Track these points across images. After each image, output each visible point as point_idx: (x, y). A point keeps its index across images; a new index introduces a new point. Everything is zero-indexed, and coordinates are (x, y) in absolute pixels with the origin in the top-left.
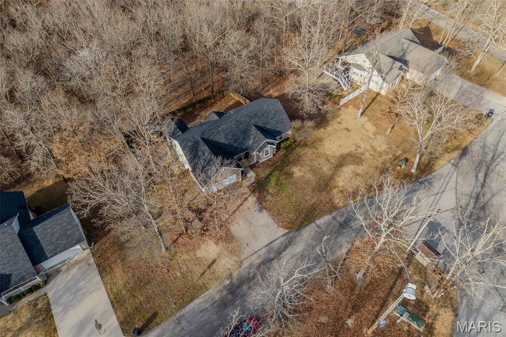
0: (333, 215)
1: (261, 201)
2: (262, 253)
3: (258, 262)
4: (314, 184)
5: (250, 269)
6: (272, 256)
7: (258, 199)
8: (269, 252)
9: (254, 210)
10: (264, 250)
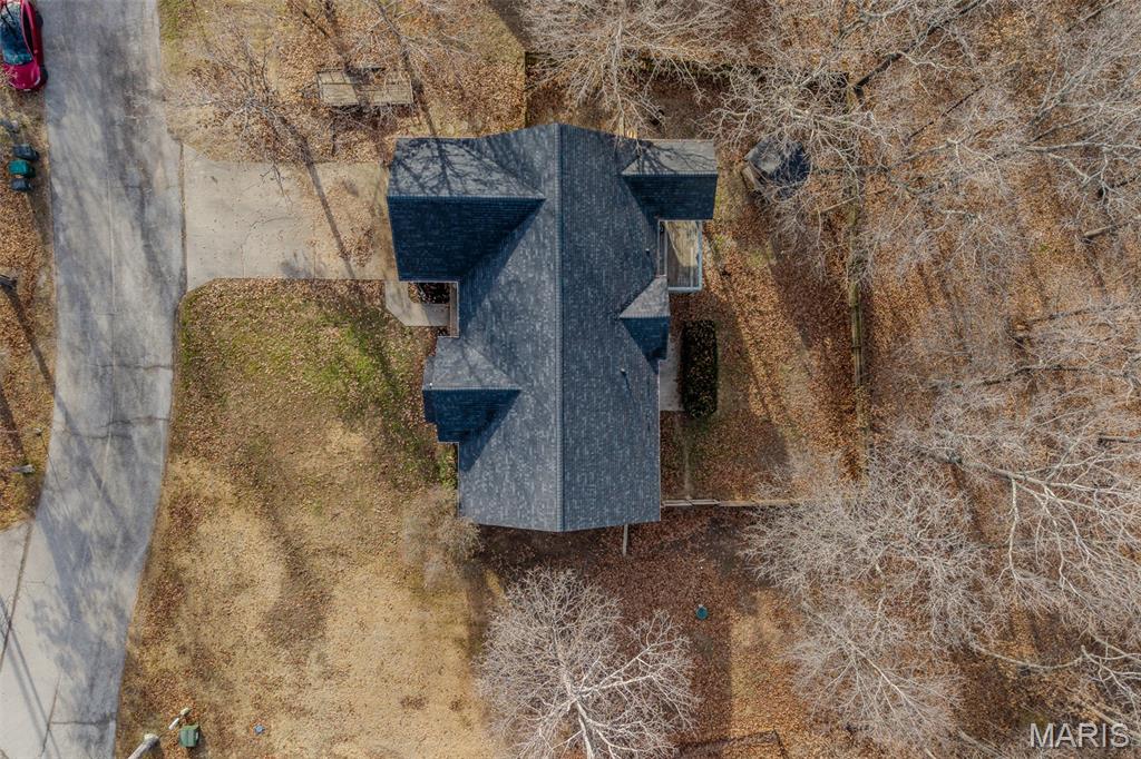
0: (161, 423)
1: (318, 287)
2: (173, 195)
3: (158, 174)
4: (279, 452)
5: (152, 148)
6: (151, 213)
7: (327, 285)
8: (164, 212)
9: (300, 253)
10: (175, 205)
